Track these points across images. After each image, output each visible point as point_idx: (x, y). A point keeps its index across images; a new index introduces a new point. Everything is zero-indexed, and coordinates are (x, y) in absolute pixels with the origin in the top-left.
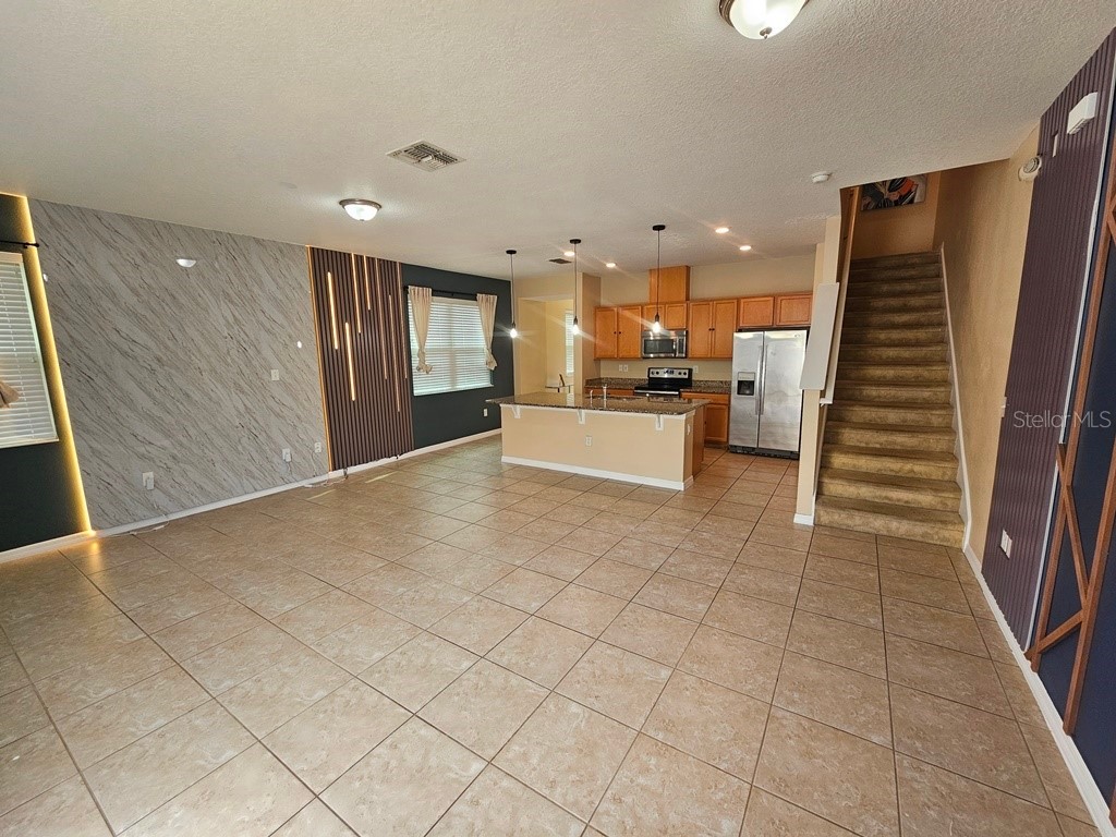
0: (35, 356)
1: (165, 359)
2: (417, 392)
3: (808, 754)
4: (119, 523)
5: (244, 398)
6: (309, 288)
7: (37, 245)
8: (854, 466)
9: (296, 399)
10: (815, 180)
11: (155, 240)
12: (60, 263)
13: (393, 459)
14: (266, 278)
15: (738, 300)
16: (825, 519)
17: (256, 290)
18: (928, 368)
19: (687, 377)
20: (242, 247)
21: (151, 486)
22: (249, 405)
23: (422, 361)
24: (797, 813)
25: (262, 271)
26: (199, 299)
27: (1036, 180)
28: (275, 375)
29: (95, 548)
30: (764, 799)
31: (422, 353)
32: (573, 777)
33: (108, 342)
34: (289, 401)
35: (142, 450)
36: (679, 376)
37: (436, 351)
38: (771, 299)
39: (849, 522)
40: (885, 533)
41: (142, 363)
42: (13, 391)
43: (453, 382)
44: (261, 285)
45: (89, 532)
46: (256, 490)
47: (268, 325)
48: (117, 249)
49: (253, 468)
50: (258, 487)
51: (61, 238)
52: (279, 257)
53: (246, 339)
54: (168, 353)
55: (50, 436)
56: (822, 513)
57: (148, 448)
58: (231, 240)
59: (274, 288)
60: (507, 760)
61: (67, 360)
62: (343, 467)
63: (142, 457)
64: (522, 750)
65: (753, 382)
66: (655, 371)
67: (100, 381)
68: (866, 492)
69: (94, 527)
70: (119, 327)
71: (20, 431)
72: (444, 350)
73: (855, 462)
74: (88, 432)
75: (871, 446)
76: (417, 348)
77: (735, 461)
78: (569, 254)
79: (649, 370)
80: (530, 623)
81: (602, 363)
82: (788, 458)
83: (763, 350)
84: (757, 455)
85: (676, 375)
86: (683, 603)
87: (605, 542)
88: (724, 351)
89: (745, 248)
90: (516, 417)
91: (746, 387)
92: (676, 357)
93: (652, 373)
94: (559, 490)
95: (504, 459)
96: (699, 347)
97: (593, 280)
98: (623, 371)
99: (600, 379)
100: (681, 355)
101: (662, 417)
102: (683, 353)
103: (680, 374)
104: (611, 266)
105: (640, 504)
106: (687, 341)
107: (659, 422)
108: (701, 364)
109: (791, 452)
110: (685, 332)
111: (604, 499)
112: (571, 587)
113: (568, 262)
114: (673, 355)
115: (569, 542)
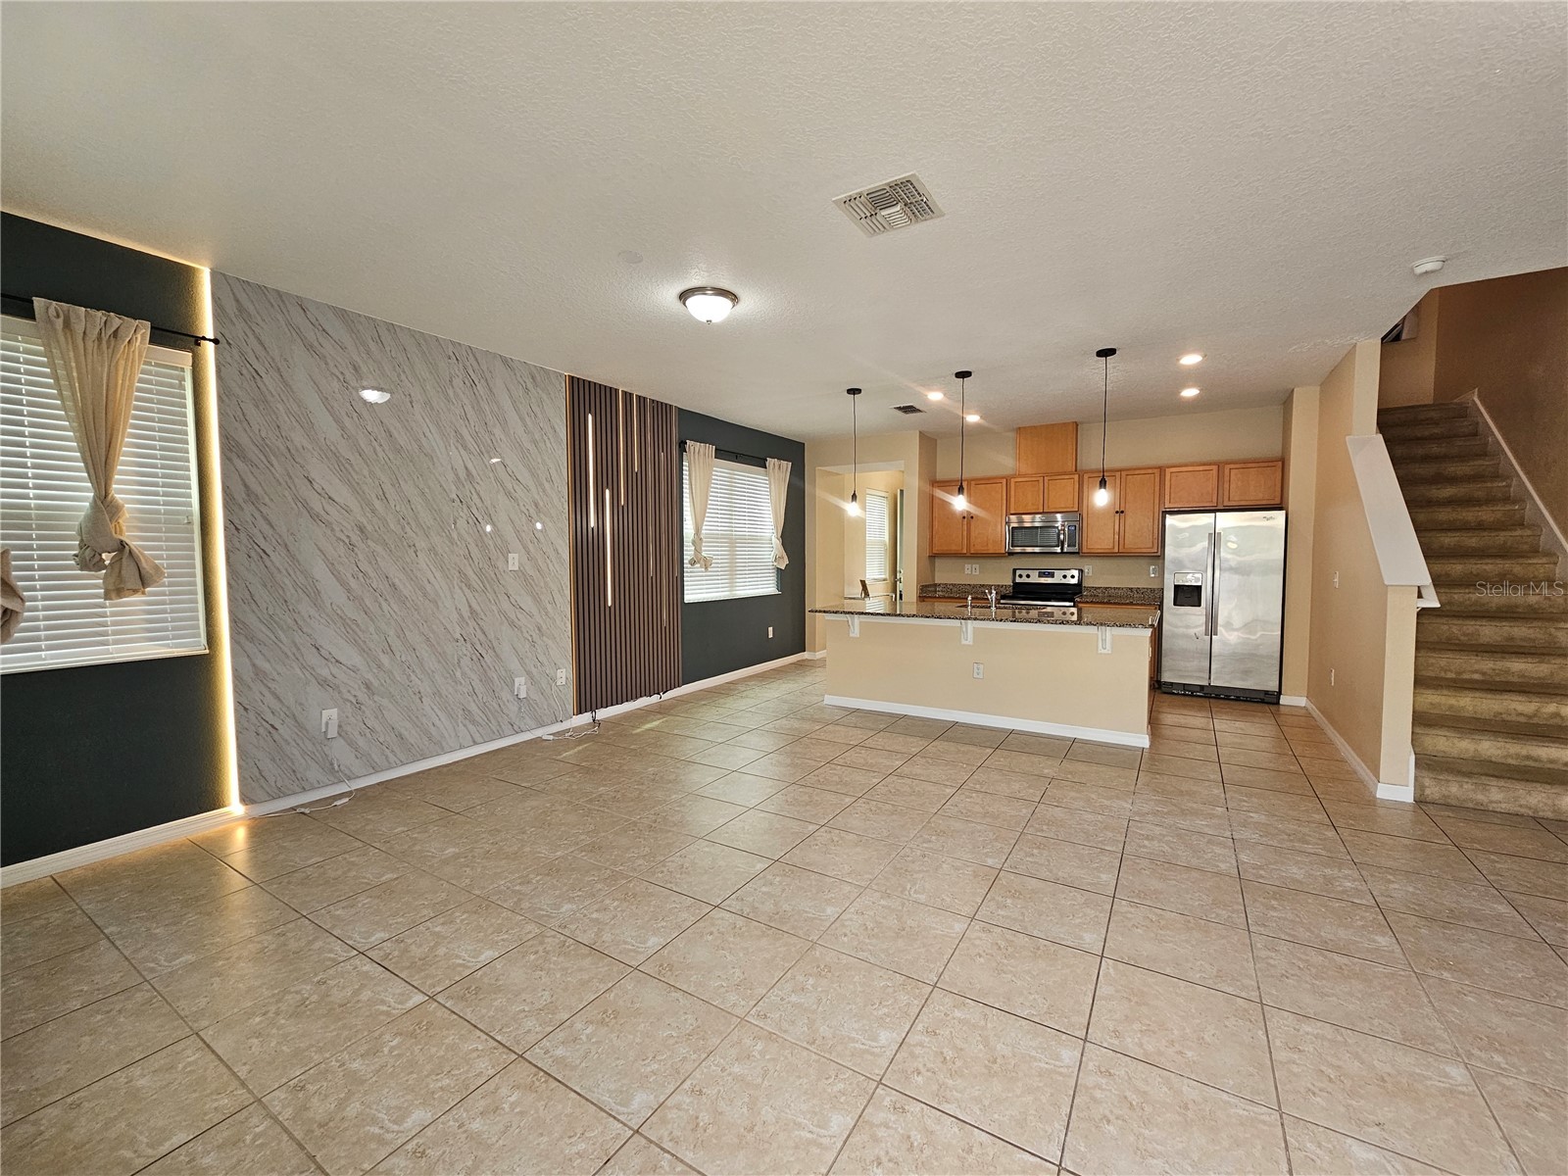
0: (189, 514)
1: (369, 528)
2: (689, 598)
4: (281, 794)
5: (470, 595)
6: (563, 431)
7: (216, 341)
8: (1451, 707)
9: (537, 600)
10: (1419, 271)
11: (373, 346)
12: (244, 372)
13: (655, 698)
14: (512, 416)
15: (1162, 469)
16: (1433, 791)
17: (498, 431)
18: (1521, 561)
19: (1074, 581)
20: (485, 368)
21: (333, 732)
22: (475, 606)
23: (697, 551)
25: (506, 403)
26: (424, 440)
28: (514, 561)
29: (241, 836)
31: (697, 541)
33: (296, 498)
34: (527, 603)
35: (324, 672)
36: (1064, 581)
37: (715, 537)
38: (1215, 468)
39: (1480, 797)
40: (1550, 815)
41: (339, 534)
42: (157, 568)
43: (732, 586)
44: (504, 423)
45: (234, 806)
46: (475, 743)
47: (509, 486)
48: (323, 357)
49: (473, 707)
50: (478, 739)
51: (250, 334)
52: (530, 386)
53: (480, 505)
54: (375, 520)
55: (196, 646)
56: (1427, 782)
57: (335, 671)
58: (471, 357)
59: (520, 431)
61: (236, 522)
62: (591, 710)
63: (324, 683)
65: (1199, 588)
66: (1025, 573)
67: (277, 558)
68: (1490, 748)
69: (246, 798)
70: (313, 475)
71: (154, 634)
72: (724, 537)
73: (1452, 701)
74: (252, 639)
75: (1466, 676)
76: (693, 532)
77: (1185, 707)
78: (935, 396)
79: (1015, 571)
80: (1111, 970)
81: (938, 562)
82: (1263, 702)
83: (1215, 539)
84: (1207, 696)
85: (1057, 579)
86: (1342, 933)
87: (1106, 828)
88: (1146, 544)
89: (1190, 393)
90: (851, 635)
91: (1188, 595)
92: (1062, 552)
93: (1020, 576)
94: (951, 747)
95: (830, 700)
96: (1099, 537)
97: (929, 443)
98: (971, 573)
99: (935, 585)
100: (1072, 549)
101: (1110, 632)
102: (1075, 547)
103: (1065, 577)
104: (973, 418)
105: (1104, 769)
106: (1081, 529)
107: (1104, 641)
108: (1098, 562)
109: (1266, 693)
110: (1078, 516)
111: (1035, 759)
112: (1121, 906)
113: (919, 411)
114: (1058, 550)
115: (1045, 827)
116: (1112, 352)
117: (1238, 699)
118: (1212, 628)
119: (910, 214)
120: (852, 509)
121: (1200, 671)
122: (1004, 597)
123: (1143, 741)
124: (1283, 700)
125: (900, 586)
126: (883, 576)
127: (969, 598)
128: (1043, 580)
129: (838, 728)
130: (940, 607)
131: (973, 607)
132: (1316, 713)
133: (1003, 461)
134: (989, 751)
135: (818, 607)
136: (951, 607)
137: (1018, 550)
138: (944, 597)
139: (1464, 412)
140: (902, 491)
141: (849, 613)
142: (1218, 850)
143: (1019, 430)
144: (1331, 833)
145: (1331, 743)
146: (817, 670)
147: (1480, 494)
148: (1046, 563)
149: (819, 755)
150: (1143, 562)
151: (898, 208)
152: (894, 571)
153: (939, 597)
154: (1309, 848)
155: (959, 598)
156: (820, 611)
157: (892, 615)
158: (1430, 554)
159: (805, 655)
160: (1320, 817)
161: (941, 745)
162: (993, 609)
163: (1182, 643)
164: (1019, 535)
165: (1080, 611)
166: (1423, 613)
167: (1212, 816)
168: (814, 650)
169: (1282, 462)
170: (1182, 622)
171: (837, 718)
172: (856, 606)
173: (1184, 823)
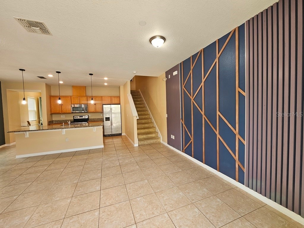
3: (177, 178)
15: (102, 97)
16: (140, 144)
19: (87, 118)
24: (185, 185)
27: (166, 81)
30: (180, 187)
32: (155, 209)
36: (85, 118)
38: (110, 97)
39: (144, 143)
56: (139, 143)
60: (139, 219)
64: (139, 214)
65: (109, 118)
66: (76, 117)
77: (108, 138)
78: (50, 76)
79: (74, 116)
80: (103, 192)
81: (53, 115)
82: (120, 135)
83: (111, 109)
84: (112, 136)
85: (84, 117)
86: (133, 168)
87: (98, 165)
88: (100, 110)
89: (106, 84)
90: (26, 137)
91: (108, 119)
92: (84, 112)
93: (75, 117)
94: (62, 159)
95: (18, 157)
96: (91, 109)
97: (49, 87)
98: (63, 117)
99: (53, 121)
100: (86, 111)
101: (95, 128)
102: (87, 111)
103: (85, 117)
104: (61, 82)
105: (96, 154)
106: (88, 107)
107: (94, 129)
108: (92, 114)
109: (120, 134)
110: (87, 105)
111: (82, 156)
112: (103, 179)
113: (45, 78)
114: (83, 112)
115: (86, 170)
116: (92, 74)
117: (116, 135)
118: (112, 125)
119: (42, 31)
120: (24, 102)
121: (110, 132)
122: (71, 122)
123: (103, 146)
124: (122, 134)
125: (41, 122)
126: (35, 119)
127: (63, 123)
128: (80, 118)
129: (23, 164)
130: (54, 126)
131: (64, 125)
132: (126, 135)
133: (69, 92)
134: (72, 157)
135: (10, 131)
136: (59, 126)
137: (74, 112)
138: (56, 124)
139: (139, 92)
140: (40, 98)
141: (24, 131)
142: (116, 162)
143: (73, 86)
144: (130, 154)
145: (129, 140)
146: (11, 149)
147: (141, 103)
148: (81, 114)
149: (15, 174)
150: (100, 113)
151: (38, 28)
152: (39, 118)
153: (54, 124)
154: (128, 157)
155: (60, 123)
156: (11, 132)
157: (39, 130)
158: (137, 111)
159: (5, 145)
160: (129, 151)
161: (58, 159)
162: (70, 125)
163: (107, 127)
164: (74, 109)
165: (89, 124)
166: (137, 119)
167: (115, 157)
168: (9, 143)
169: (119, 97)
170: (107, 124)
171: (22, 161)
172: (26, 128)
173: (111, 159)
